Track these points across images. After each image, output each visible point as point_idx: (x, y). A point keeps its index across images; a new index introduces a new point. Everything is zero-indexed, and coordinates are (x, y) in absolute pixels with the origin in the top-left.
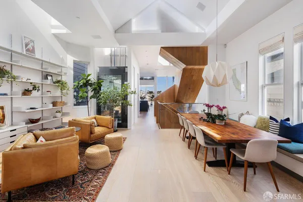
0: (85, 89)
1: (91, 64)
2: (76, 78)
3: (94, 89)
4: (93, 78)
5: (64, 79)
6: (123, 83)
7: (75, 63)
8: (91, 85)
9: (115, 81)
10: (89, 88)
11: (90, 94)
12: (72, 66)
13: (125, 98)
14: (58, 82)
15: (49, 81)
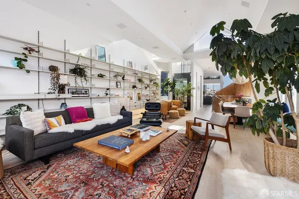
0: (167, 87)
1: (170, 72)
2: (162, 81)
3: (172, 87)
4: (171, 80)
5: (157, 81)
6: (188, 83)
7: (162, 72)
8: (170, 84)
9: (184, 81)
10: (169, 86)
11: (169, 89)
12: (160, 74)
13: (189, 91)
14: (155, 83)
15: (152, 83)
